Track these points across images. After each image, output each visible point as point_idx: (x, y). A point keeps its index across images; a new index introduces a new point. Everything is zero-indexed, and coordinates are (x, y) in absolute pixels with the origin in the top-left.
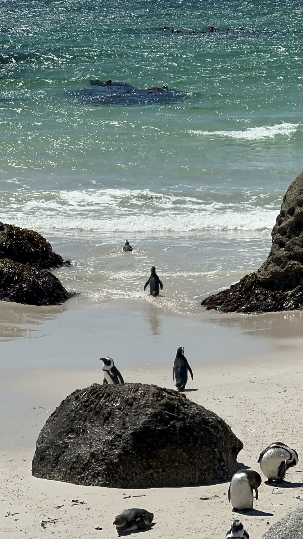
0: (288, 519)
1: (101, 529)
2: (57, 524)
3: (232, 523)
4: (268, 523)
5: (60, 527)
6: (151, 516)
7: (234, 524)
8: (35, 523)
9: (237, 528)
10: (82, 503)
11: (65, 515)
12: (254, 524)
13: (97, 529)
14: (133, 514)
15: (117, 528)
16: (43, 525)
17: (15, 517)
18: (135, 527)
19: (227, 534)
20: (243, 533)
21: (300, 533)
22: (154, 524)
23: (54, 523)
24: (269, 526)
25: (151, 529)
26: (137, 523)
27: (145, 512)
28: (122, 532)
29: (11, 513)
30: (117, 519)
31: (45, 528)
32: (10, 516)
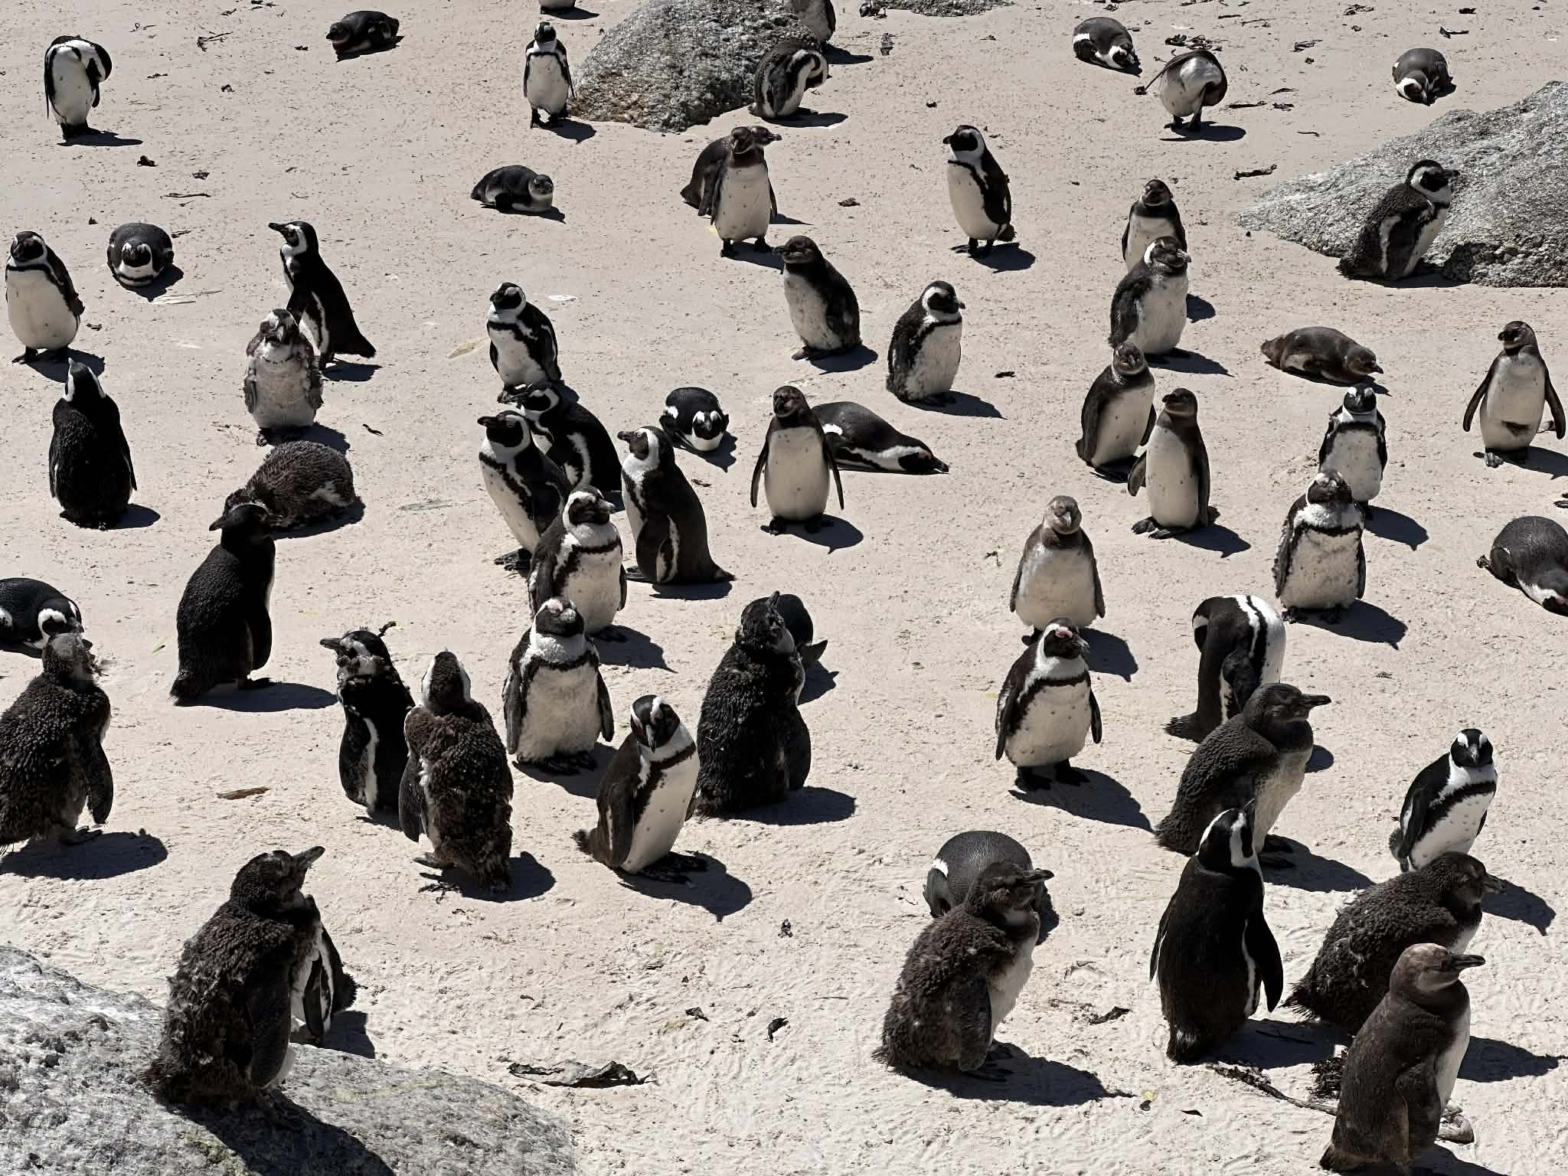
0: (636, 18)
1: (306, 49)
2: (225, 42)
3: (538, 27)
4: (602, 30)
5: (230, 45)
6: (394, 24)
7: (541, 28)
8: (185, 41)
9: (545, 35)
10: (269, 5)
11: (238, 27)
12: (578, 32)
13: (298, 48)
14: (361, 19)
15: (335, 46)
16: (200, 44)
17: (149, 31)
18: (366, 45)
19: (528, 47)
20: (554, 44)
21: (656, 42)
22: (401, 38)
23: (221, 40)
24: (603, 35)
25: (395, 47)
26: (370, 37)
27: (383, 16)
28: (344, 52)
29: (143, 25)
30: (333, 29)
31: (204, 49)
32: (140, 30)
